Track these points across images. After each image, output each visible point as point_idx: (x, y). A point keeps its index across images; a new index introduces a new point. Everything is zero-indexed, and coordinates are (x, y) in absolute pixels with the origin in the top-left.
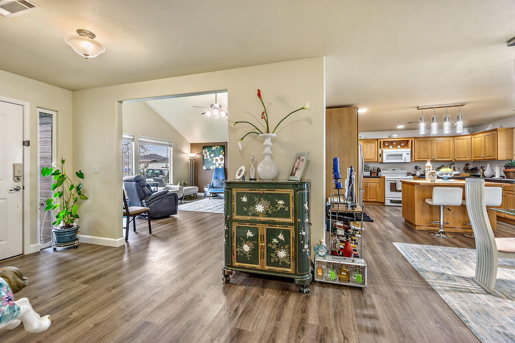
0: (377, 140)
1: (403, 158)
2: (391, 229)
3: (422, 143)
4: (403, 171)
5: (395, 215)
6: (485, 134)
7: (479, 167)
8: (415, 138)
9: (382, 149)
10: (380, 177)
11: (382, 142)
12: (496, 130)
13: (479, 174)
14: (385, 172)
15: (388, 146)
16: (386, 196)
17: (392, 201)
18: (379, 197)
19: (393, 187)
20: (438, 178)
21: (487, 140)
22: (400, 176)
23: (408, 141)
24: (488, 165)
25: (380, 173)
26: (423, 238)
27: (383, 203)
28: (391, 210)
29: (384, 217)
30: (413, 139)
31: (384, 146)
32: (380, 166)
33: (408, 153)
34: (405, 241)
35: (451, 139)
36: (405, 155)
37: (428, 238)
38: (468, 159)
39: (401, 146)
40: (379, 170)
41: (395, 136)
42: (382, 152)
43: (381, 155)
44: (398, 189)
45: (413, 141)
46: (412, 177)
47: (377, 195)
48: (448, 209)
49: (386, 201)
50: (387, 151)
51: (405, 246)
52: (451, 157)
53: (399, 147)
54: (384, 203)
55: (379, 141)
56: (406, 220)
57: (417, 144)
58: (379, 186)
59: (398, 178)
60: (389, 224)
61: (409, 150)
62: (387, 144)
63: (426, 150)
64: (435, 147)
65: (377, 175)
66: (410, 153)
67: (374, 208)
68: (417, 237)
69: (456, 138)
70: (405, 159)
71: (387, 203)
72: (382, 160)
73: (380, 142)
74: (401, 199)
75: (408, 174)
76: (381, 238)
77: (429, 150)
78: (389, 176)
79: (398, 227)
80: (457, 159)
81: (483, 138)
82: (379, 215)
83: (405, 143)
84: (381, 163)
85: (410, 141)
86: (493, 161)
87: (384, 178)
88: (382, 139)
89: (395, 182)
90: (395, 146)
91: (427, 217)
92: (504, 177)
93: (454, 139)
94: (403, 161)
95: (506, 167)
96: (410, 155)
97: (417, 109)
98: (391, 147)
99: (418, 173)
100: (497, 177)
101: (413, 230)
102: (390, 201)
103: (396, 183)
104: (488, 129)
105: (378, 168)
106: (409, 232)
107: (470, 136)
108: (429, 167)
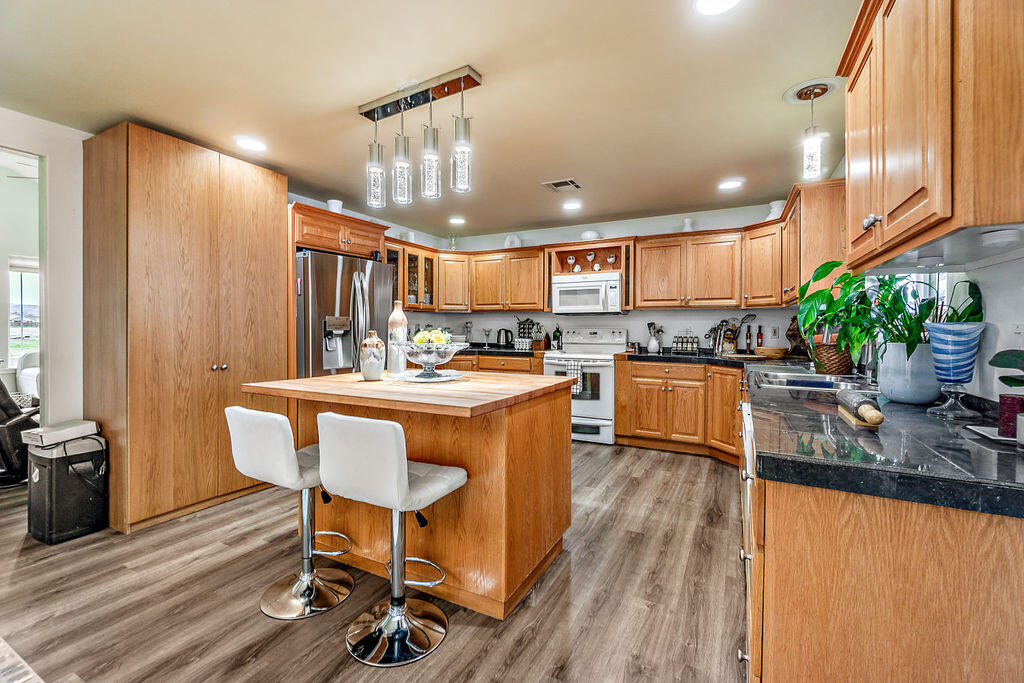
0: (543, 248)
1: (601, 301)
3: (657, 253)
4: (617, 339)
8: (636, 239)
9: (553, 274)
11: (553, 254)
14: (572, 339)
15: (572, 268)
23: (617, 249)
30: (631, 243)
36: (605, 291)
39: (603, 263)
40: (557, 335)
45: (632, 248)
53: (597, 267)
55: (547, 251)
57: (640, 258)
61: (619, 276)
62: (572, 261)
63: (666, 274)
64: (691, 265)
66: (619, 284)
70: (605, 303)
73: (550, 256)
77: (676, 276)
80: (752, 301)
85: (623, 250)
87: (542, 356)
88: (552, 246)
90: (588, 266)
94: (599, 308)
96: (621, 290)
98: (578, 268)
99: (653, 345)
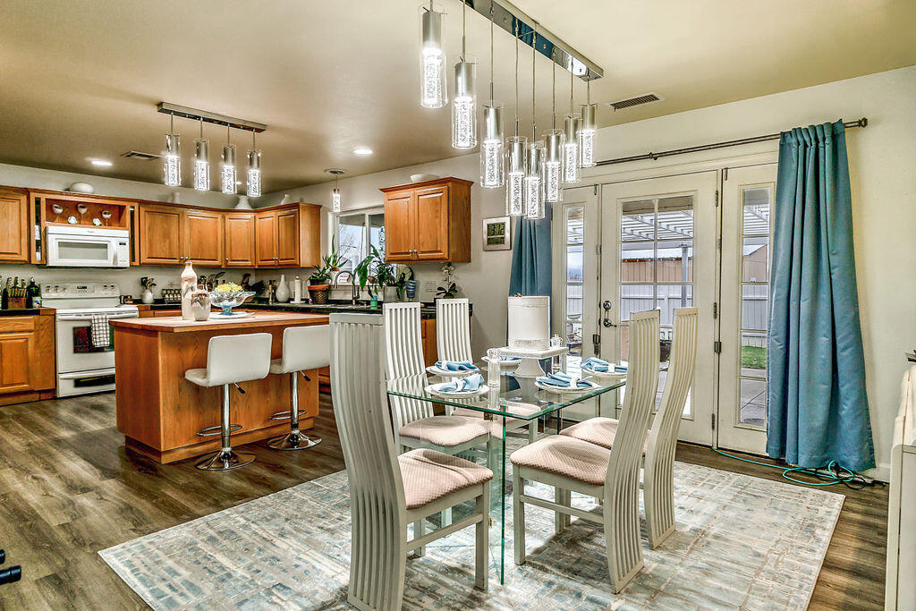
0: (26, 191)
1: (111, 257)
2: (85, 489)
3: (159, 218)
4: (109, 293)
5: (92, 426)
6: (279, 213)
7: (266, 279)
8: (140, 202)
9: (44, 223)
10: (37, 312)
11: (42, 201)
12: (296, 206)
13: (267, 296)
14: (54, 295)
15: (64, 218)
16: (60, 369)
17: (78, 383)
18: (38, 376)
19: (83, 340)
20: (214, 308)
21: (282, 225)
22: (102, 308)
23: (121, 209)
24: (283, 277)
25: (38, 299)
26: (185, 489)
27: (52, 394)
28: (78, 411)
29: (59, 442)
30: (136, 205)
31: (52, 217)
32: (38, 277)
33: (123, 240)
34: (141, 526)
35: (219, 216)
36: (114, 246)
37: (199, 484)
38: (249, 263)
39: (102, 219)
40: (33, 290)
41: (85, 188)
42: (44, 234)
43: (41, 245)
44: (98, 345)
45: (136, 209)
46: (134, 308)
47: (28, 372)
48: (240, 389)
49: (61, 383)
50: (58, 232)
51: (143, 548)
52: (219, 258)
53: (97, 221)
54: (54, 391)
55: (33, 196)
56: (128, 440)
57: (144, 220)
58: (37, 342)
59: (97, 314)
60: (78, 468)
61: (126, 233)
62: (60, 211)
63: (166, 236)
64: (187, 231)
65: (29, 303)
66: (127, 241)
67: (18, 417)
68: (171, 493)
69: (228, 216)
70: (115, 258)
71: (66, 388)
72: (45, 256)
73: (38, 202)
74: (113, 371)
75: (125, 299)
76: (54, 547)
77: (175, 240)
78: (68, 307)
79: (107, 473)
80: (230, 263)
81: (275, 220)
82: (38, 439)
83: (113, 213)
84: (43, 266)
85: (128, 209)
86: (292, 268)
87: (52, 313)
88: (43, 192)
89: (87, 324)
90: (86, 220)
91: (191, 420)
92: (307, 301)
93: (224, 217)
94: (110, 263)
95: (314, 282)
96: (128, 246)
97: (156, 108)
98: (73, 220)
99: (149, 297)
100: (297, 302)
101: (156, 470)
102: (72, 382)
103: (89, 329)
104: (282, 203)
105: (32, 284)
106: (145, 481)
107: (252, 215)
108: (190, 280)
